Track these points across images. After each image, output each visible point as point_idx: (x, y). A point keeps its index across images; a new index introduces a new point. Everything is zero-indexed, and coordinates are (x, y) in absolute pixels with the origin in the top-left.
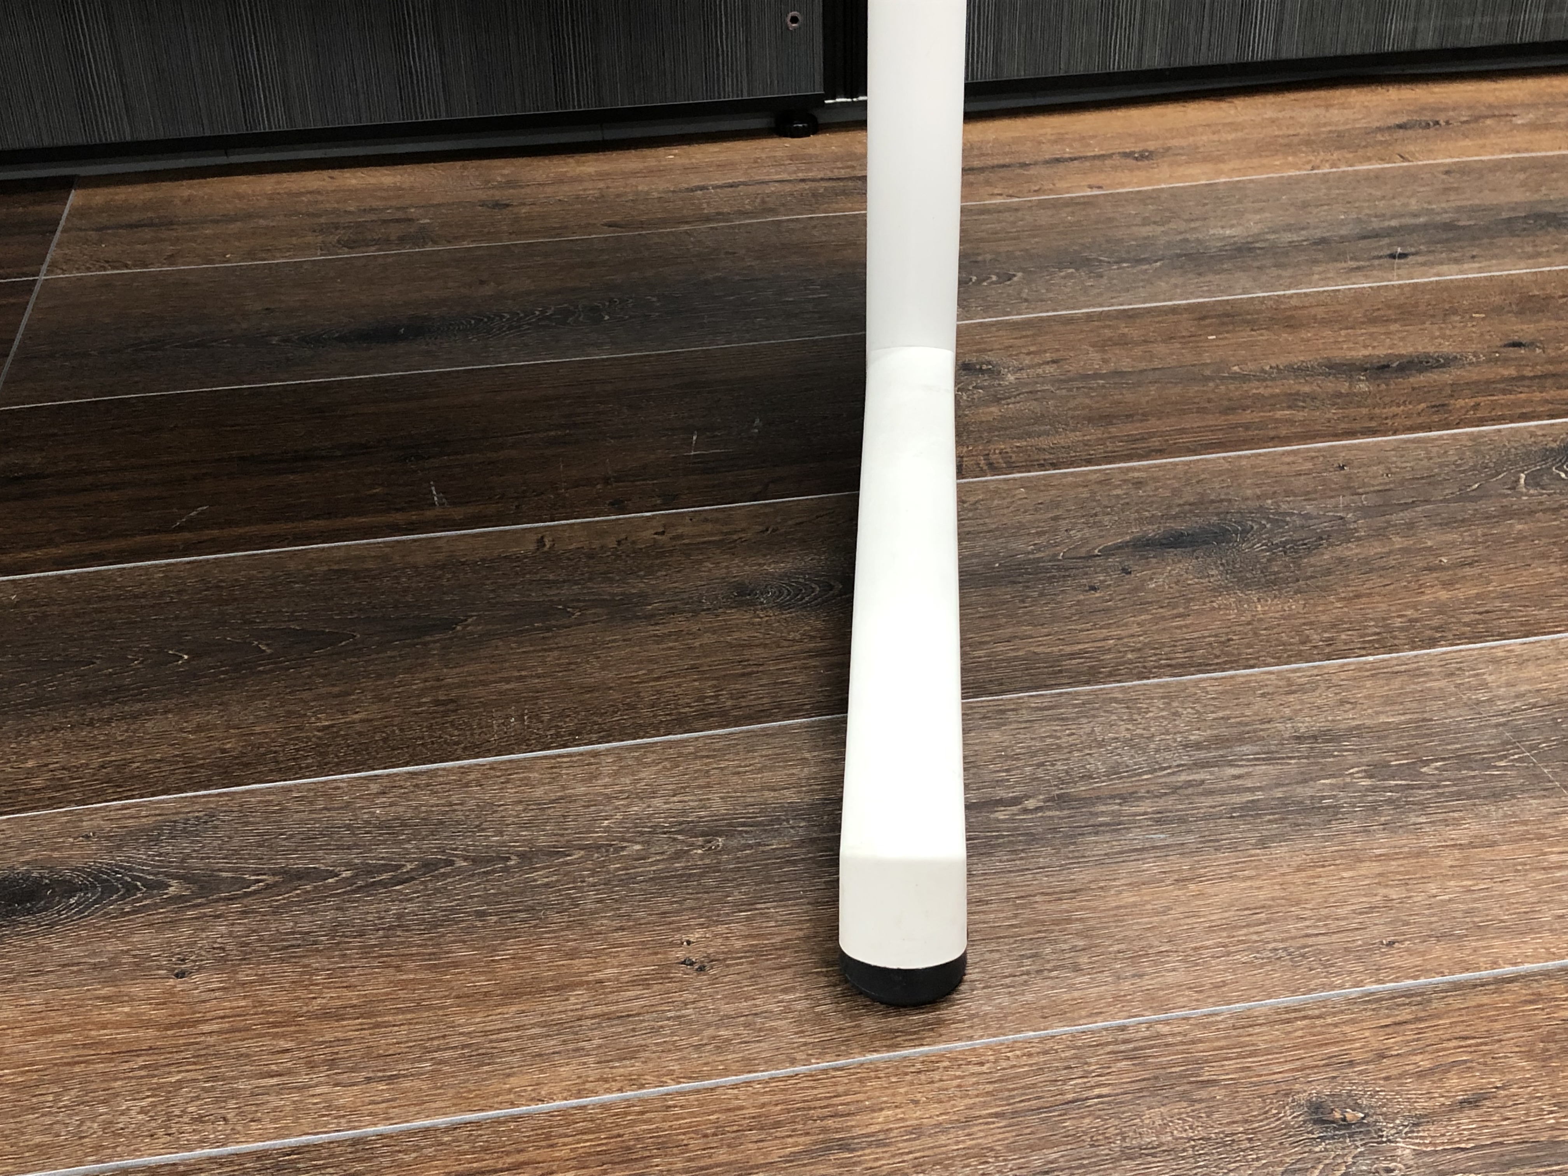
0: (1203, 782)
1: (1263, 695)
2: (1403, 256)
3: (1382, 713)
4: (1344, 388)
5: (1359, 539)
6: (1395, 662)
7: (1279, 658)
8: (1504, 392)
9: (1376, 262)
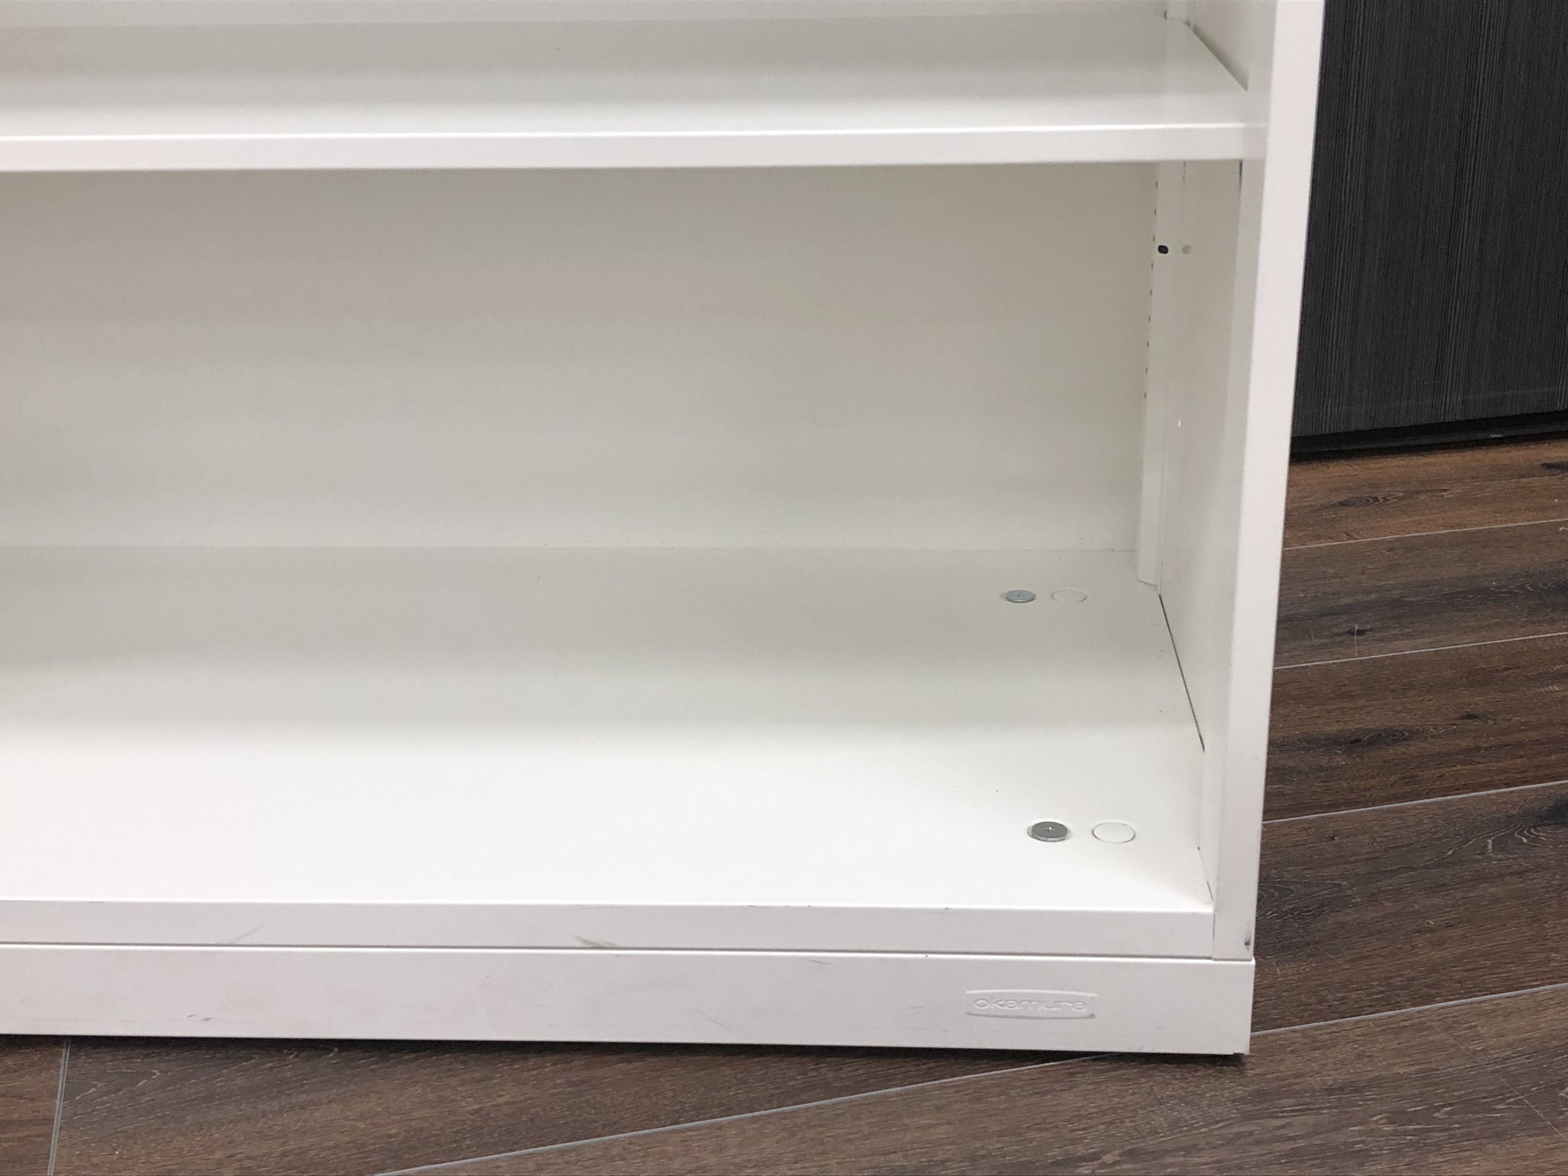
0: (1251, 1133)
1: (1292, 1052)
2: (1360, 632)
3: (1395, 1064)
4: (1324, 761)
5: (1356, 905)
6: (1401, 1018)
7: (1301, 1017)
8: (1464, 763)
9: (1338, 639)
